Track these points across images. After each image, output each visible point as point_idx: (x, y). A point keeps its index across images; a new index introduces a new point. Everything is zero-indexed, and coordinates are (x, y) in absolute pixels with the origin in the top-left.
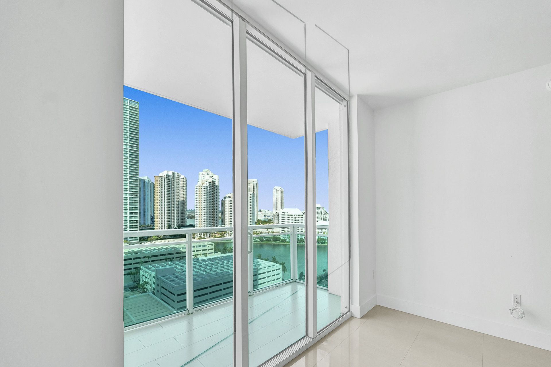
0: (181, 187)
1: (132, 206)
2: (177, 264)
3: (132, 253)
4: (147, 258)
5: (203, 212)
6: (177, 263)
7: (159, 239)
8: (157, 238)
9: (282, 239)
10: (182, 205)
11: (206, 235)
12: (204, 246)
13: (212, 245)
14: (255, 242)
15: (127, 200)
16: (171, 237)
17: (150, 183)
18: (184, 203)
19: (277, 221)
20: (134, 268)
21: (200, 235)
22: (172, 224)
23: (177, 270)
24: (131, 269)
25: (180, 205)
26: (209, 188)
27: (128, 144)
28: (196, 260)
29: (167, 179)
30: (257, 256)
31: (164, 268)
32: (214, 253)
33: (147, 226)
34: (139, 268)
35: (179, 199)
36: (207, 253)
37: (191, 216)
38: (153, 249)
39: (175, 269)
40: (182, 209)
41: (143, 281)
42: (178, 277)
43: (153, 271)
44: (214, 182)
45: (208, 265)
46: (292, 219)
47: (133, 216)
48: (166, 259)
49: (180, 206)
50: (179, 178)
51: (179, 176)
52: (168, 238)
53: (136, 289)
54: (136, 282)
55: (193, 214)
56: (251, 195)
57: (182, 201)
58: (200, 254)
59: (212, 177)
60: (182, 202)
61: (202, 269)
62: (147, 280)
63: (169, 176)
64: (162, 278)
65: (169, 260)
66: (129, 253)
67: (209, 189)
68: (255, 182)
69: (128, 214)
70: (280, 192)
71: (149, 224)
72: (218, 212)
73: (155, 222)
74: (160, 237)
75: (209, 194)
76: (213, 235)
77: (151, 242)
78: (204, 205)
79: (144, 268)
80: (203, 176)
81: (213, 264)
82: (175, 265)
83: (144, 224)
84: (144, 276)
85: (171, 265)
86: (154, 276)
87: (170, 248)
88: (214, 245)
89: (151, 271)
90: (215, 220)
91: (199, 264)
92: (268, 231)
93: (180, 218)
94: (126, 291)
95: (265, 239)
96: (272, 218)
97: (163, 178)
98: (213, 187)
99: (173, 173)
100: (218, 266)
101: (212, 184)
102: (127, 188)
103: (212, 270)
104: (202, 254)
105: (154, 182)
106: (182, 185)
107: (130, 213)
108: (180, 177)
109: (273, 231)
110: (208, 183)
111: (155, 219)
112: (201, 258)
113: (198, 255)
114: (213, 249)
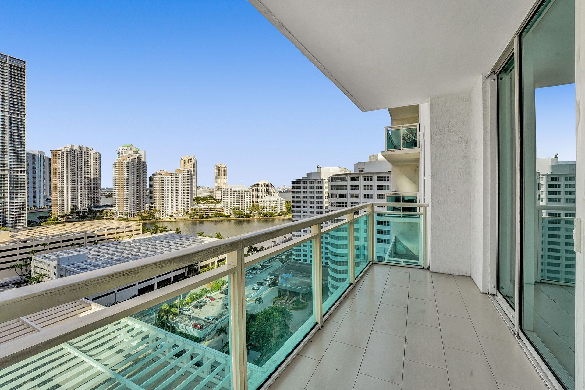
0: (92, 163)
1: (14, 186)
2: (90, 250)
3: (17, 242)
4: (42, 245)
5: (125, 190)
6: (89, 248)
7: (60, 223)
8: (56, 221)
9: (225, 214)
10: (94, 183)
11: (128, 215)
12: (127, 227)
13: (140, 225)
14: (194, 220)
15: (5, 178)
16: (77, 220)
17: (44, 158)
18: (97, 181)
19: (219, 198)
20: (20, 260)
21: (120, 216)
22: (79, 204)
23: (90, 256)
24: (16, 260)
25: (91, 183)
26: (133, 164)
27: (8, 110)
28: (117, 243)
29: (71, 154)
30: (198, 233)
31: (70, 255)
32: (141, 233)
33: (39, 209)
34: (31, 259)
35: (89, 177)
36: (132, 235)
37: (106, 195)
38: (52, 235)
39: (87, 255)
40: (94, 188)
41: (36, 273)
42: (92, 264)
43: (53, 260)
44: (139, 158)
45: (134, 248)
46: (237, 195)
47: (16, 198)
48: (72, 245)
49: (91, 185)
50: (89, 153)
51: (89, 151)
52: (73, 220)
53: (25, 284)
54: (24, 275)
55: (109, 193)
56: (188, 172)
57: (94, 178)
58: (123, 236)
59: (137, 152)
60: (94, 180)
61: (126, 252)
62: (44, 272)
63: (73, 150)
64: (67, 267)
65: (78, 245)
66: (11, 243)
67: (133, 166)
68: (192, 159)
69: (7, 195)
70: (222, 168)
71: (43, 205)
72: (145, 190)
73: (52, 204)
74: (60, 220)
75: (133, 171)
76: (139, 215)
77: (48, 227)
78: (125, 183)
79: (37, 259)
80: (124, 151)
81: (141, 246)
82: (86, 251)
83: (34, 205)
84: (38, 267)
85: (80, 251)
86: (55, 266)
87: (78, 232)
88: (141, 225)
89: (49, 261)
90: (142, 198)
91: (122, 247)
92: (209, 208)
93: (91, 198)
94: (7, 288)
95: (206, 216)
96: (213, 194)
97: (65, 153)
98: (137, 163)
99: (80, 147)
100: (148, 247)
101: (137, 160)
102: (5, 164)
103: (140, 252)
104: (125, 236)
105: (50, 156)
106: (94, 160)
107: (11, 194)
108: (91, 152)
109: (215, 207)
110: (131, 159)
111: (52, 200)
112: (123, 240)
113: (119, 237)
114: (139, 230)
